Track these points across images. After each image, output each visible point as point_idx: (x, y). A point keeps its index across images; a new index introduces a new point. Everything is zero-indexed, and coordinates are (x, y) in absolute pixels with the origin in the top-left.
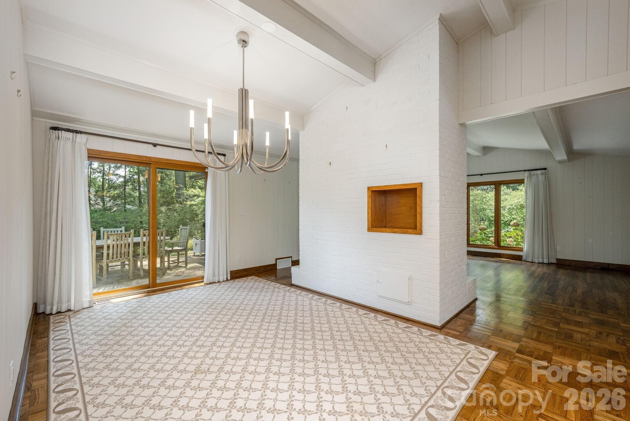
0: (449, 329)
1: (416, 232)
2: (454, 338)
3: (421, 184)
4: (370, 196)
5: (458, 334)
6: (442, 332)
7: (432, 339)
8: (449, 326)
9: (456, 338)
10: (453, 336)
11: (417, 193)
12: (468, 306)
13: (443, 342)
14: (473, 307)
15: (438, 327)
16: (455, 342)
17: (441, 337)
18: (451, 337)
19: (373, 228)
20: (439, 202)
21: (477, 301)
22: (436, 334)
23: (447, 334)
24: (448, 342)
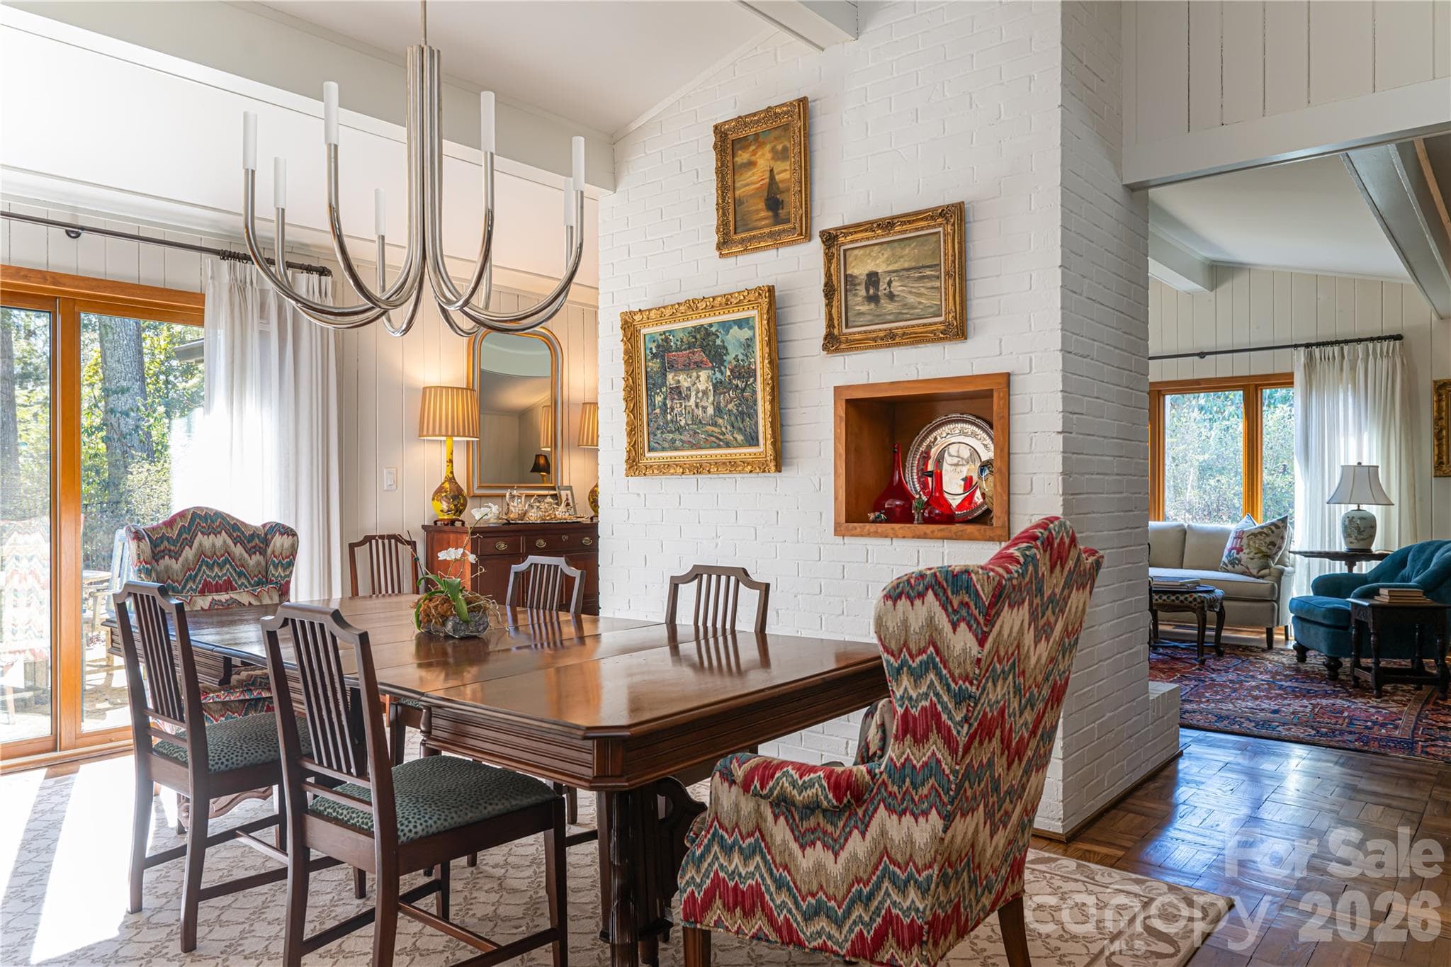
0: (1092, 843)
1: (989, 533)
2: (1103, 865)
3: (1008, 376)
4: (841, 417)
5: (1120, 853)
6: (1070, 850)
7: (1040, 871)
8: (1092, 832)
9: (1112, 866)
10: (1104, 861)
11: (995, 408)
12: (1152, 777)
13: (1074, 877)
14: (1168, 777)
15: (1057, 837)
16: (1110, 875)
17: (1070, 864)
18: (1097, 863)
19: (851, 525)
20: (1061, 437)
21: (1181, 761)
22: (1055, 856)
23: (1085, 856)
24: (1087, 877)
